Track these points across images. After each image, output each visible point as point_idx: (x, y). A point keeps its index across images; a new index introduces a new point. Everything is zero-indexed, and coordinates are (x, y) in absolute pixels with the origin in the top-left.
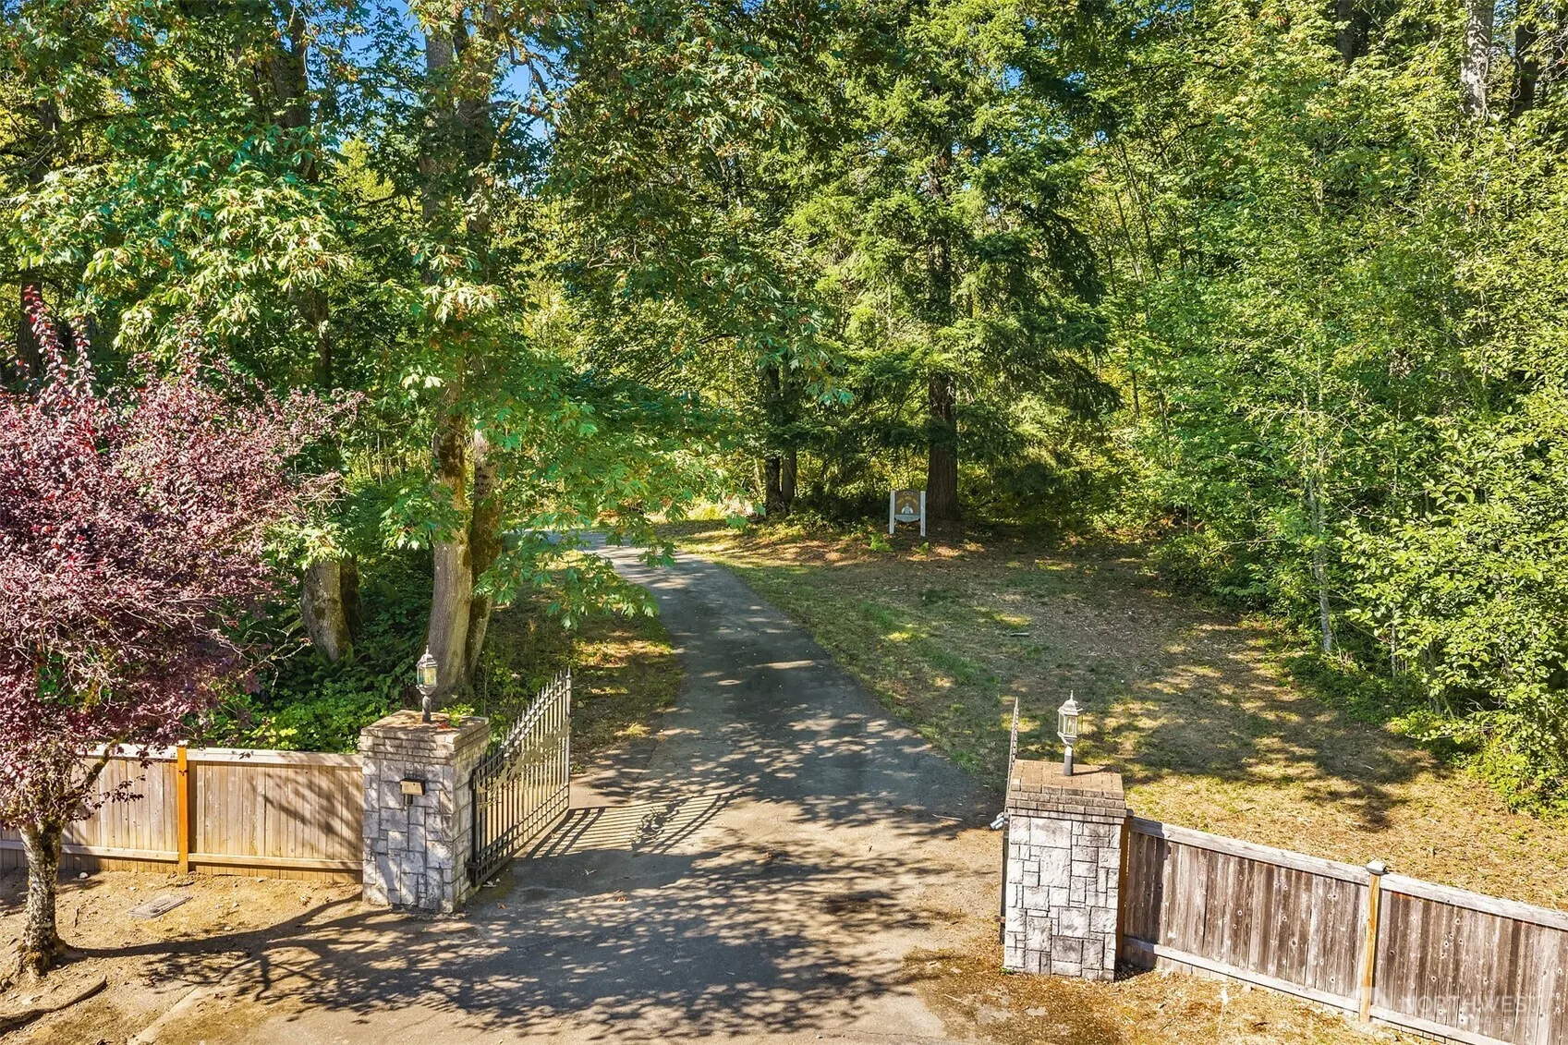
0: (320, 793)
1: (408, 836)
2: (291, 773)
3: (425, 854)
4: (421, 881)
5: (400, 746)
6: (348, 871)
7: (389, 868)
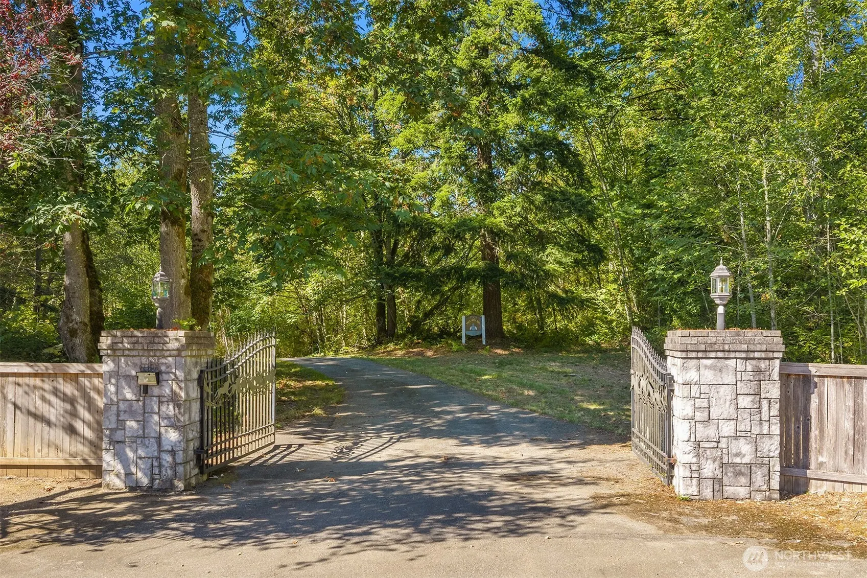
0: (65, 398)
1: (144, 424)
2: (38, 382)
3: (159, 438)
4: (156, 464)
5: (137, 342)
6: (89, 467)
7: (126, 455)
